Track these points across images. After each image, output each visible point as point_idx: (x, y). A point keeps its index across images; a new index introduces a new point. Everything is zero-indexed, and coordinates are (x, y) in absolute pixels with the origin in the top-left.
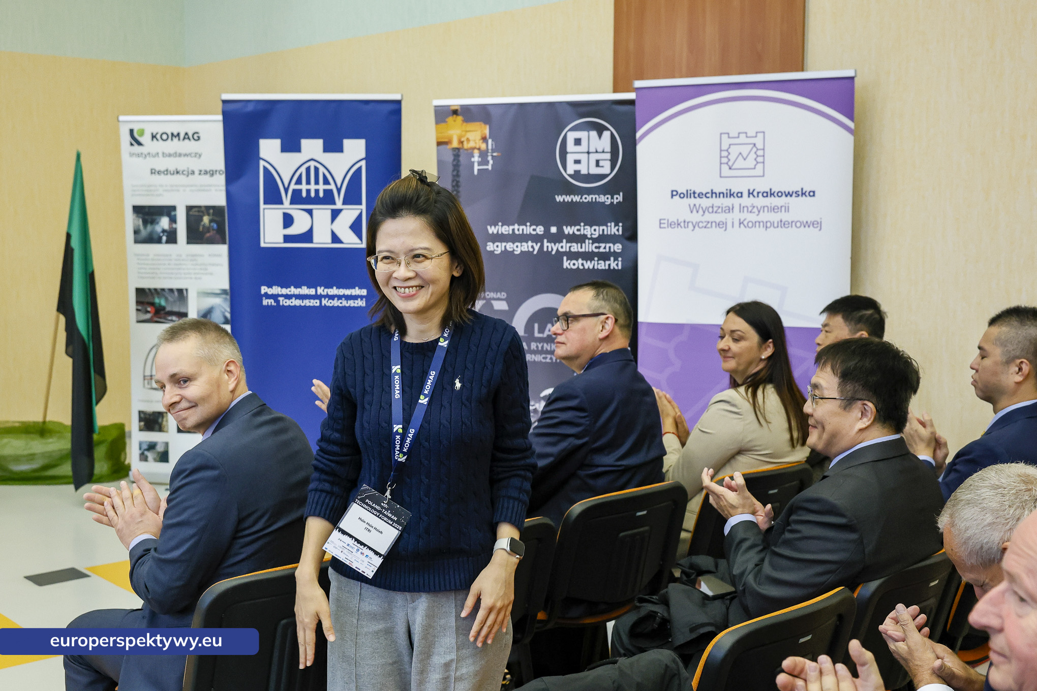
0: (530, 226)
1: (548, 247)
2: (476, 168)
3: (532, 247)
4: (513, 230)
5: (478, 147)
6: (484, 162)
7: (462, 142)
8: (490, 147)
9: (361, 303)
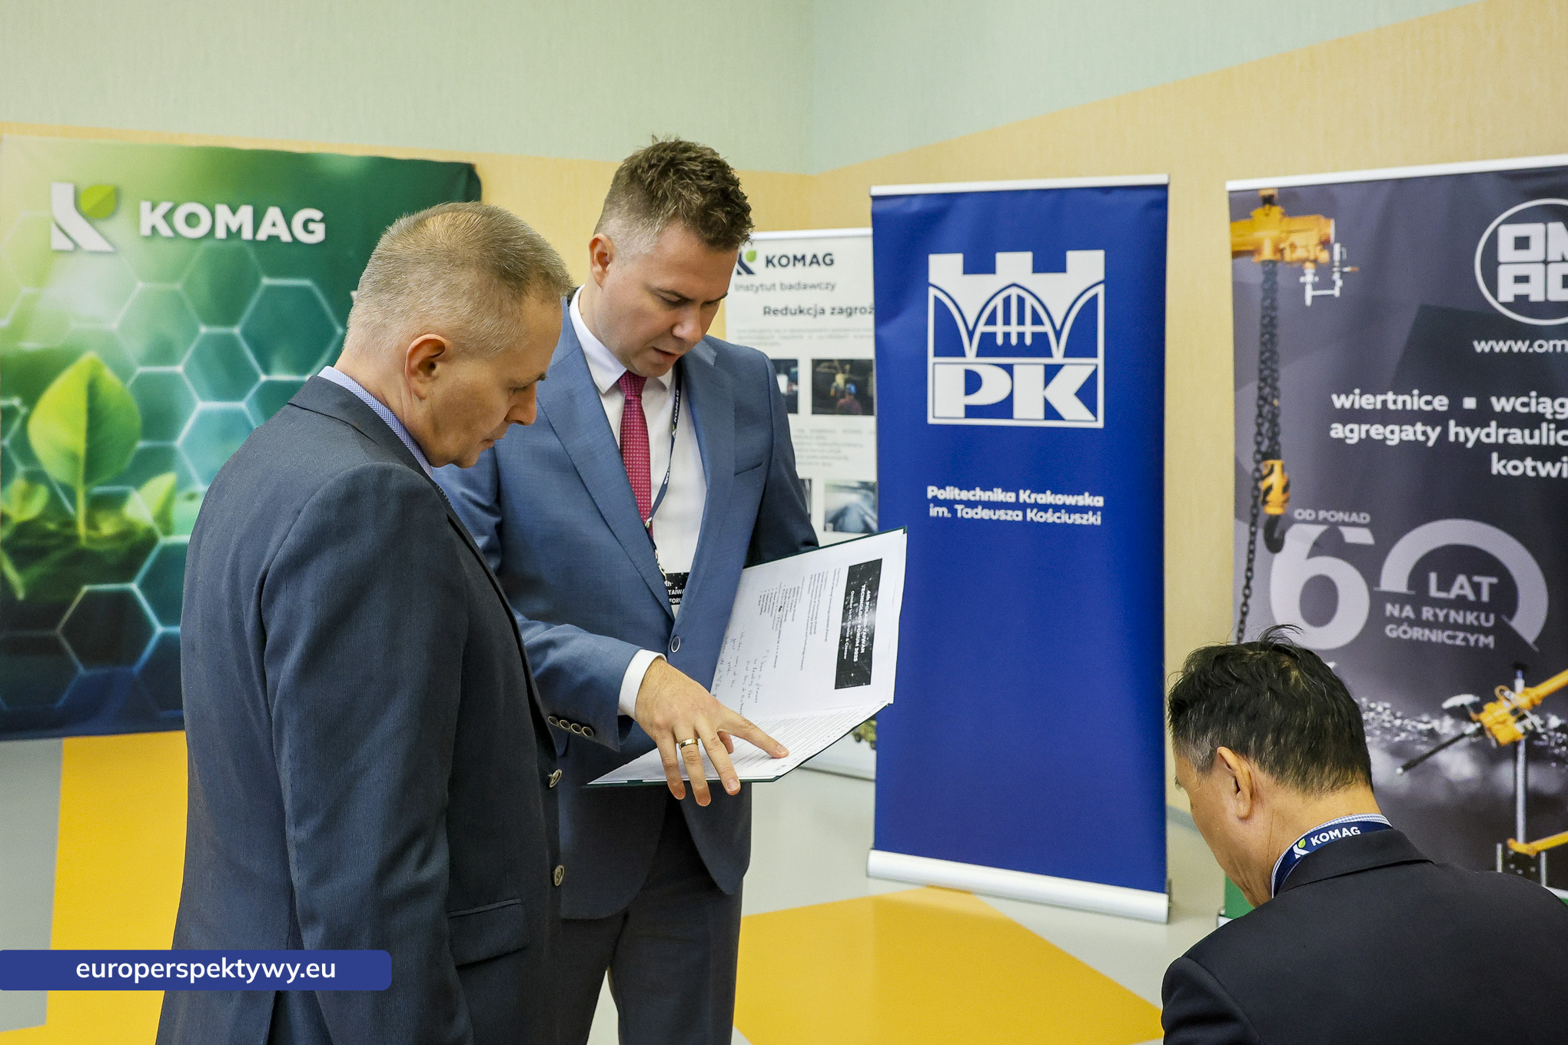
0: (1420, 396)
1: (1457, 434)
2: (1309, 294)
3: (1424, 433)
4: (1384, 402)
5: (1312, 257)
6: (1325, 281)
7: (1281, 251)
8: (1337, 257)
9: (1094, 520)
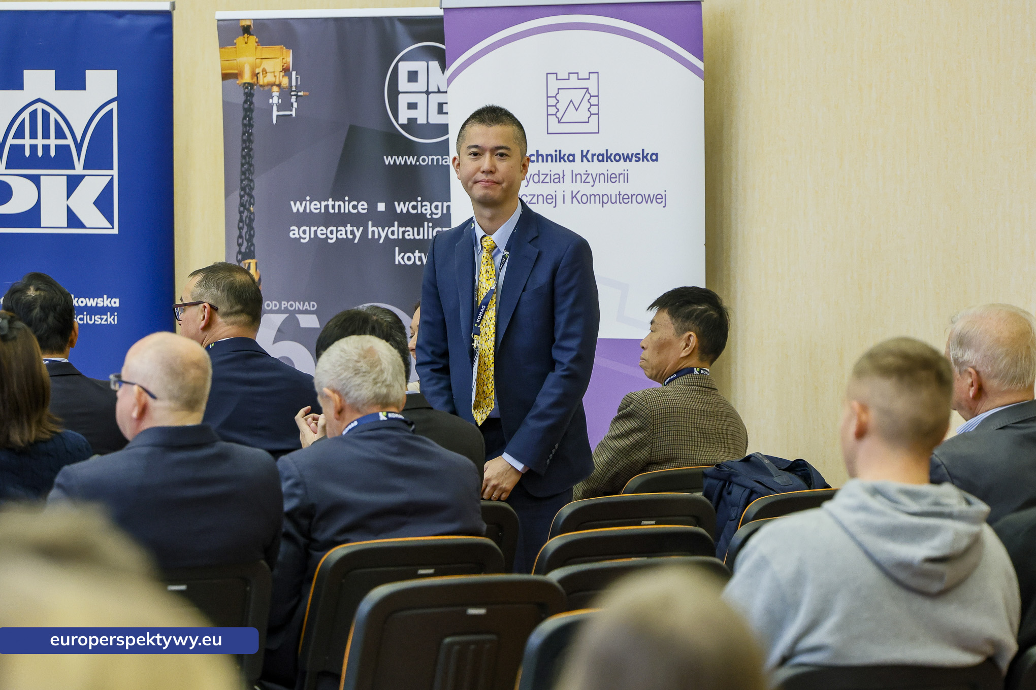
0: (349, 202)
1: (373, 232)
2: (275, 113)
3: (352, 232)
4: (327, 207)
5: (277, 83)
6: (285, 105)
7: (256, 75)
8: (294, 83)
9: (110, 319)
